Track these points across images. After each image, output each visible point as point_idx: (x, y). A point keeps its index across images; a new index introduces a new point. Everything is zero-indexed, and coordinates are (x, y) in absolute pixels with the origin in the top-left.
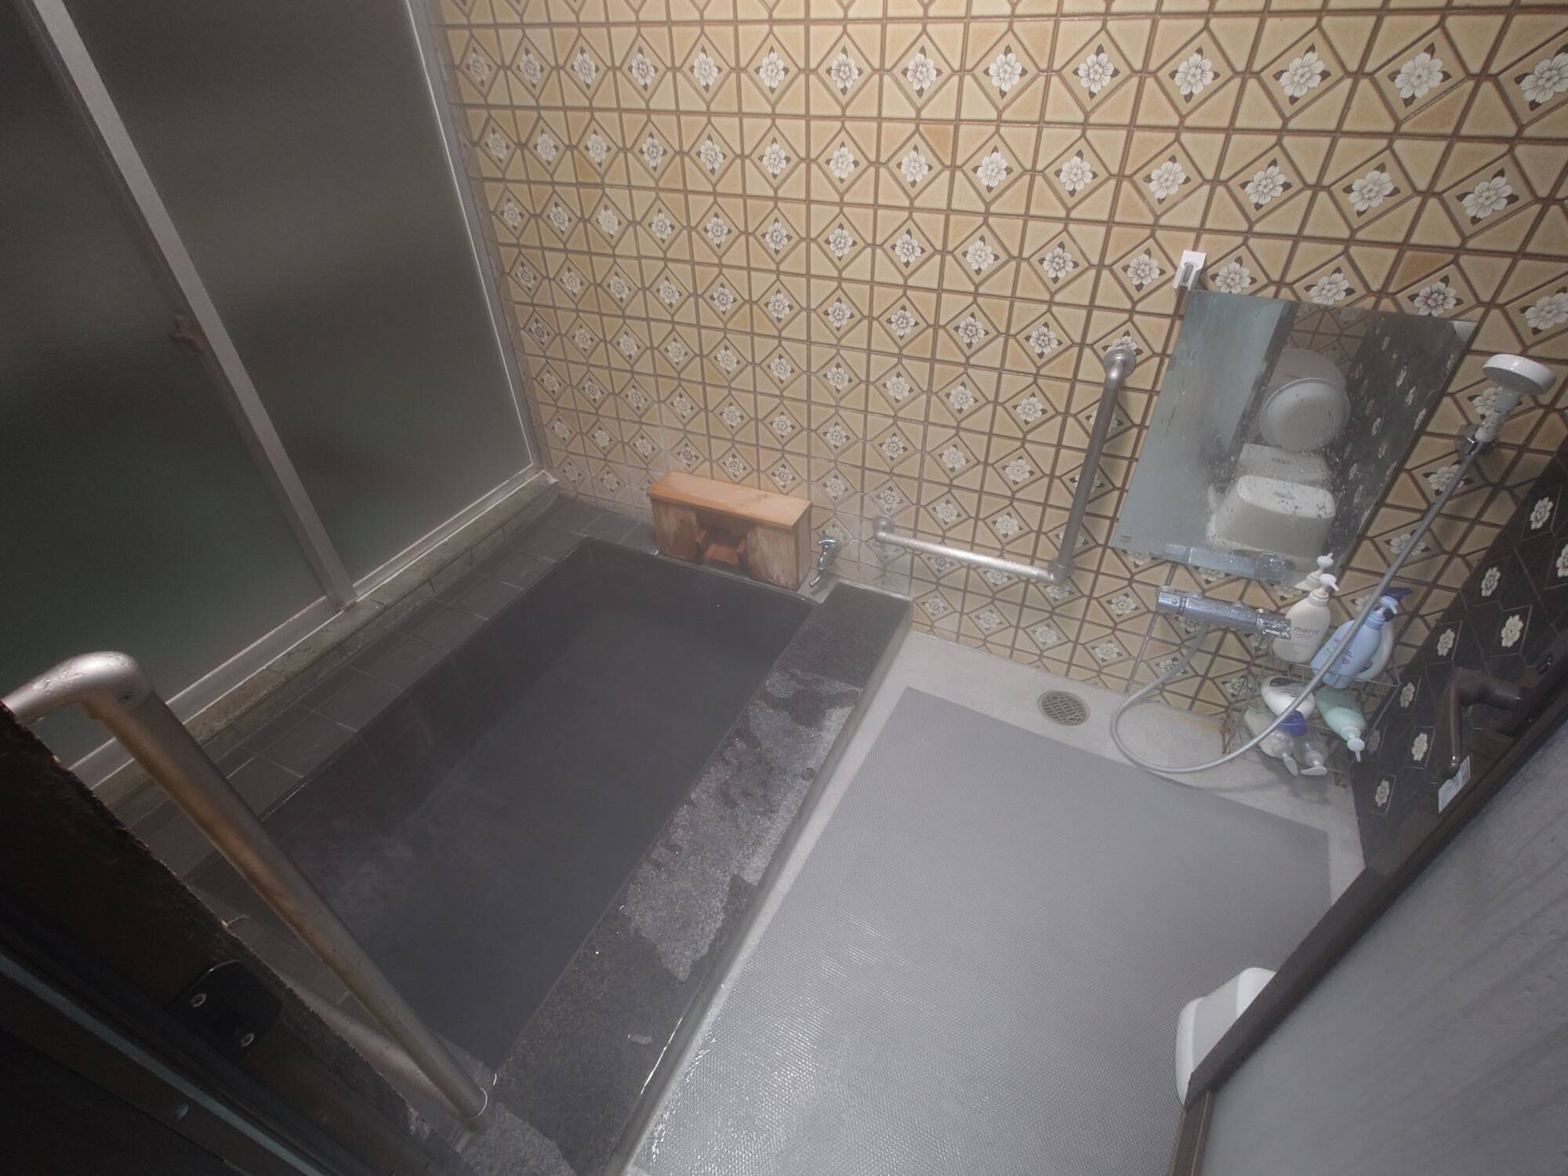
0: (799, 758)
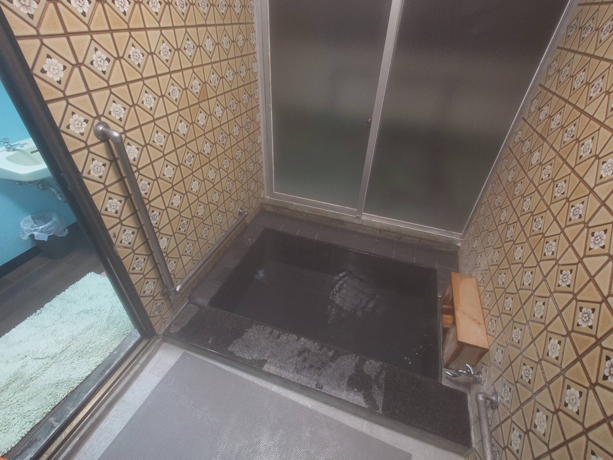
0: (328, 382)
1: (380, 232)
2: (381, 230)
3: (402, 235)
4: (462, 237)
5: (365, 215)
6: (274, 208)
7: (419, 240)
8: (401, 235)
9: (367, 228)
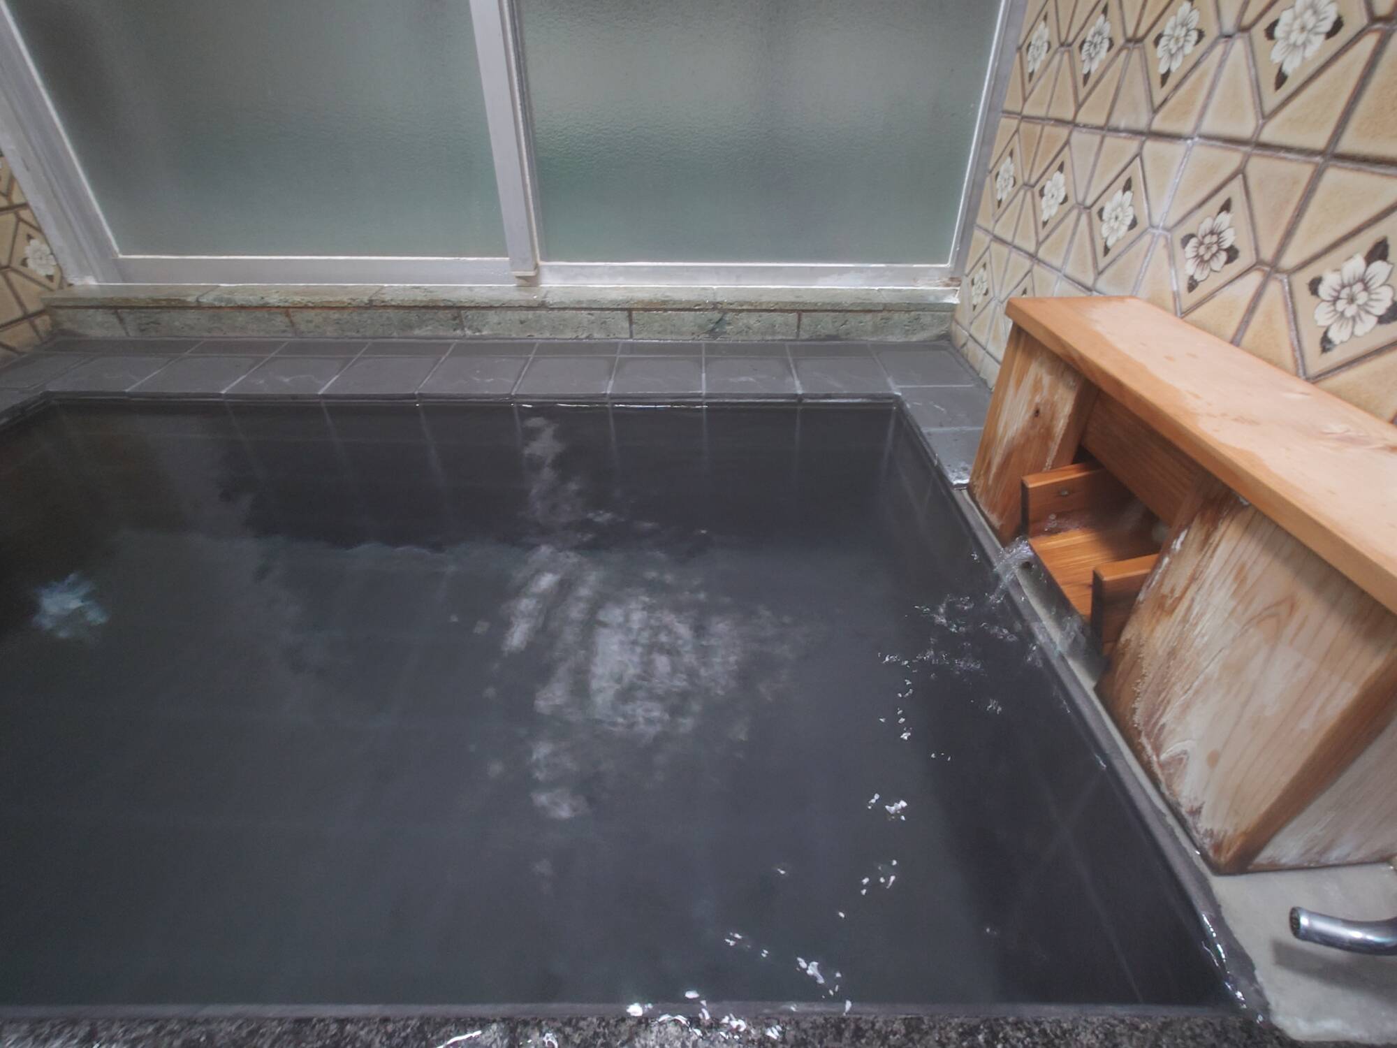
1: (630, 316)
2: (630, 310)
3: (725, 312)
4: (952, 279)
5: (551, 268)
6: (121, 320)
7: (792, 317)
8: (716, 316)
9: (568, 314)
